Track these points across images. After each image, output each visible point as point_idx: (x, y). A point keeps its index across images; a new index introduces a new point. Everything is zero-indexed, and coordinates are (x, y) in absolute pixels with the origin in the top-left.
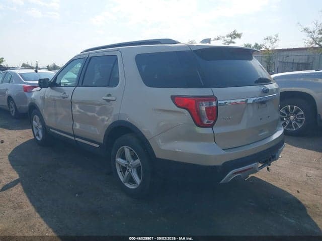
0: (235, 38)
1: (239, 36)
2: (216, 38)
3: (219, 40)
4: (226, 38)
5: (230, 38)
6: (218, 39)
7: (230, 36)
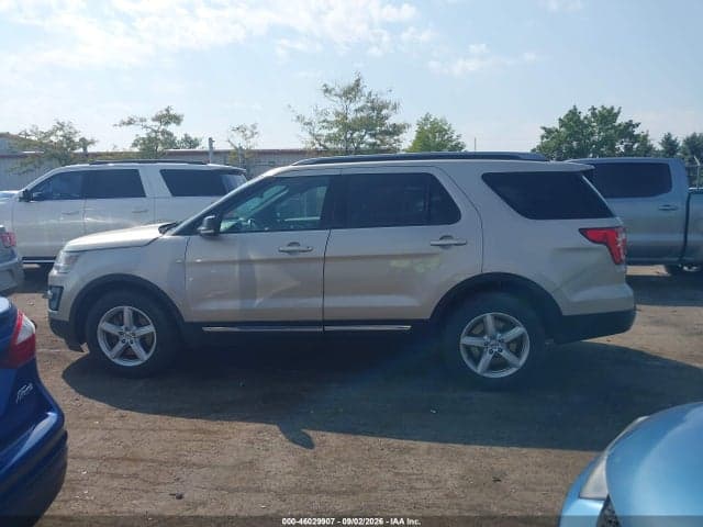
0: (167, 123)
1: (177, 120)
2: (126, 120)
3: (131, 126)
4: (150, 123)
5: (158, 124)
6: (130, 123)
7: (158, 119)
